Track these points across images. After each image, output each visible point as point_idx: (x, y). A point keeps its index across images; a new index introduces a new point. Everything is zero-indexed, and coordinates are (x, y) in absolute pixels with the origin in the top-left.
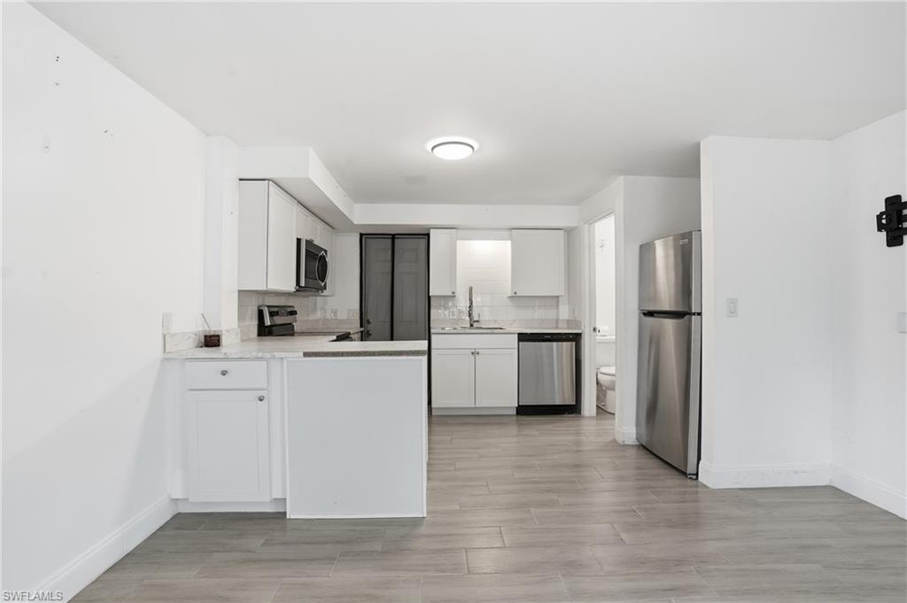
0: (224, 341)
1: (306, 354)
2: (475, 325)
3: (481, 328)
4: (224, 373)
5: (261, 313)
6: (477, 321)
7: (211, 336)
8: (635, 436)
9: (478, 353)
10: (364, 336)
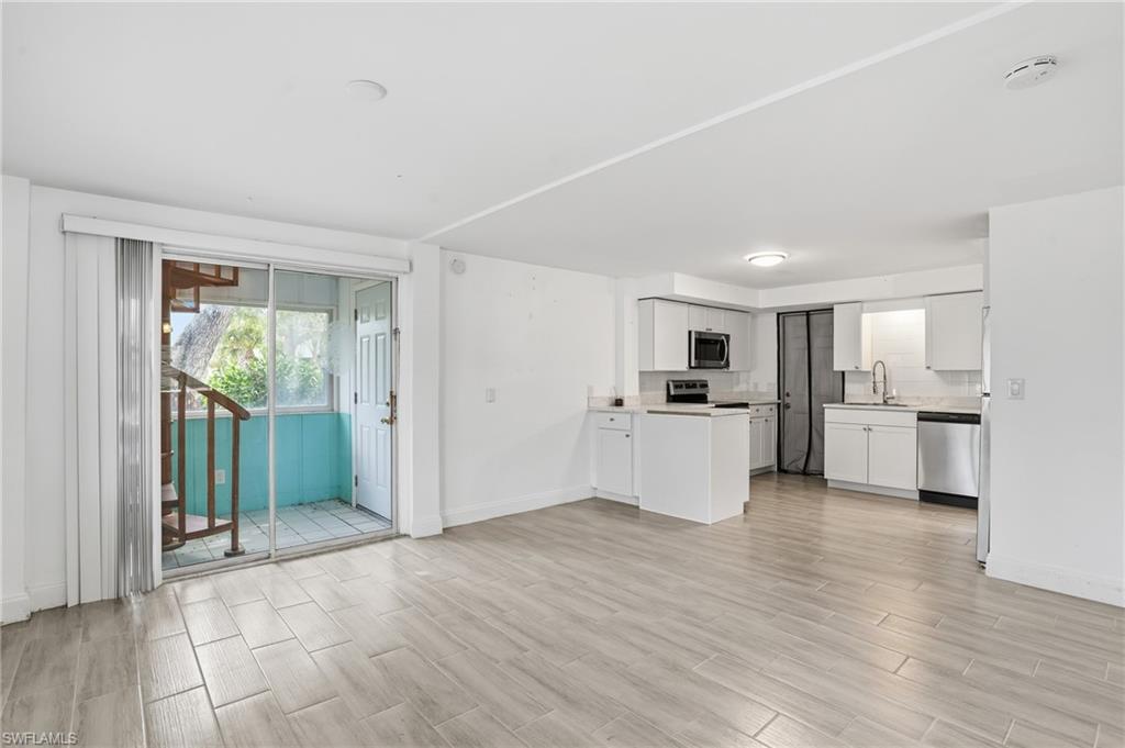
0: (626, 402)
1: (649, 412)
2: (888, 401)
3: (897, 405)
4: (612, 420)
5: (668, 385)
7: (618, 399)
9: (871, 430)
10: (782, 407)
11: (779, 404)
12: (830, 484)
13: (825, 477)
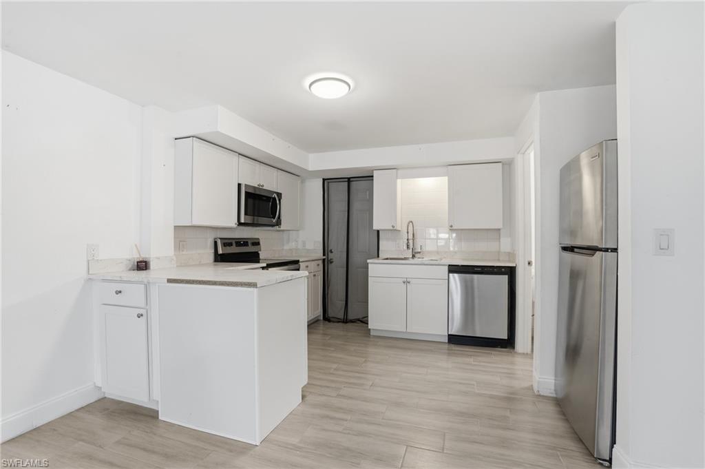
0: (152, 265)
1: (170, 281)
2: (417, 255)
5: (216, 243)
6: (420, 252)
7: (141, 262)
8: (553, 388)
9: (409, 282)
10: (326, 263)
11: (324, 260)
12: (372, 333)
13: (370, 327)
